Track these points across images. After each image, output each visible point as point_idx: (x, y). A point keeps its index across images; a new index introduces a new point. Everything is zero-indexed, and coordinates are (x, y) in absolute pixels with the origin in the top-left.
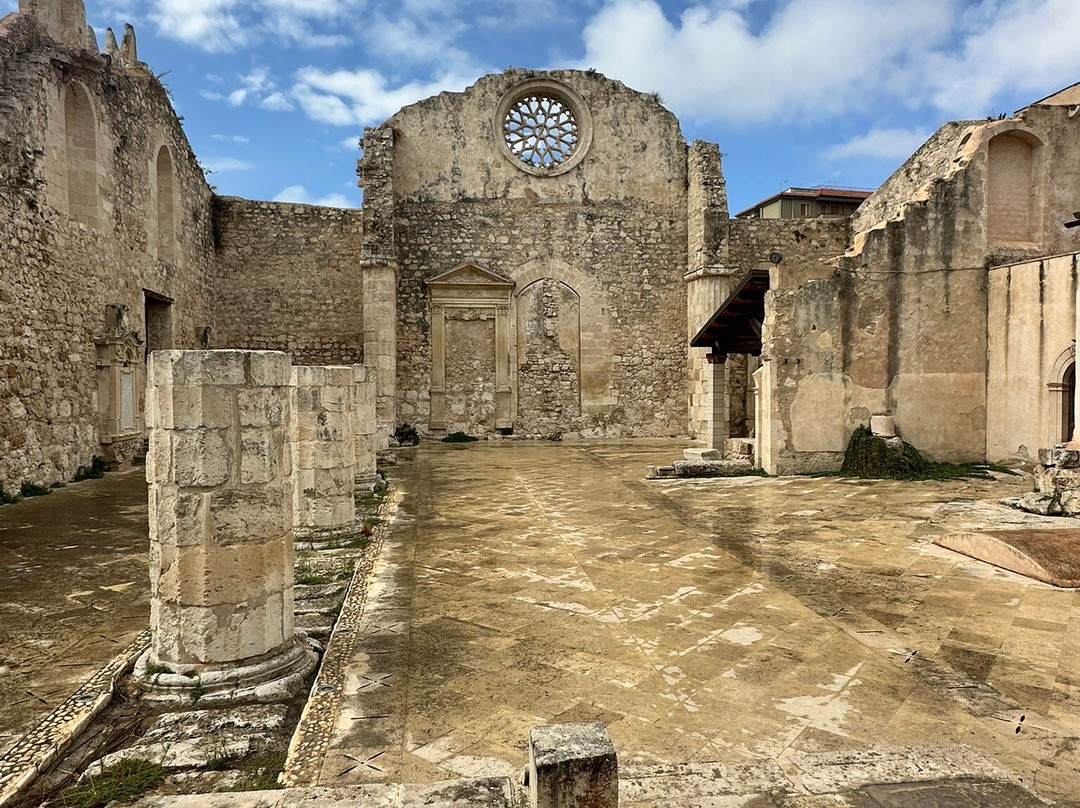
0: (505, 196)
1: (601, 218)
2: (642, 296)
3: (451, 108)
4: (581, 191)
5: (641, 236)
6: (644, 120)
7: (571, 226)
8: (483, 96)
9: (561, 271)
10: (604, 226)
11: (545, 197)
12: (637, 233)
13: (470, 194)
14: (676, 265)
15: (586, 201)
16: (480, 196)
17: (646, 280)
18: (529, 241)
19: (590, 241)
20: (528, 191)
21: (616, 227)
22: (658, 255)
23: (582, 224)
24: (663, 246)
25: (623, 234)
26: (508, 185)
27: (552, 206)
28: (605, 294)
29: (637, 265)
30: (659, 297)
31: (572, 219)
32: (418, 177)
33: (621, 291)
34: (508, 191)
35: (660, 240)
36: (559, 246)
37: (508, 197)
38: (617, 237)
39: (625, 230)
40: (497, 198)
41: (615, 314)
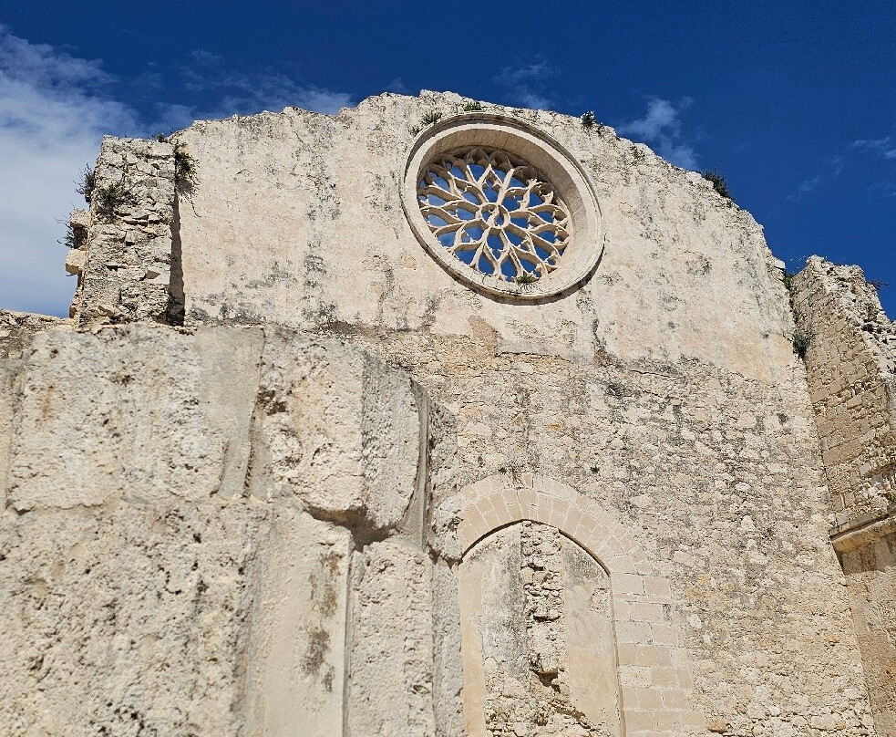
0: (426, 327)
1: (638, 394)
2: (750, 580)
3: (309, 140)
4: (588, 334)
5: (725, 441)
6: (699, 218)
7: (574, 405)
8: (378, 128)
9: (560, 505)
10: (644, 413)
11: (515, 339)
12: (717, 436)
13: (345, 314)
14: (809, 511)
15: (603, 357)
16: (368, 320)
17: (751, 543)
18: (484, 430)
19: (618, 442)
20: (477, 322)
21: (672, 418)
22: (767, 486)
23: (598, 402)
24: (774, 468)
25: (686, 433)
26: (433, 306)
27: (532, 358)
28: (666, 568)
29: (726, 503)
30: (786, 585)
31: (575, 393)
32: (223, 265)
33: (702, 564)
34: (433, 319)
35: (765, 454)
36: (551, 448)
37: (433, 330)
38: (677, 441)
39: (691, 425)
40: (407, 330)
41: (695, 622)
